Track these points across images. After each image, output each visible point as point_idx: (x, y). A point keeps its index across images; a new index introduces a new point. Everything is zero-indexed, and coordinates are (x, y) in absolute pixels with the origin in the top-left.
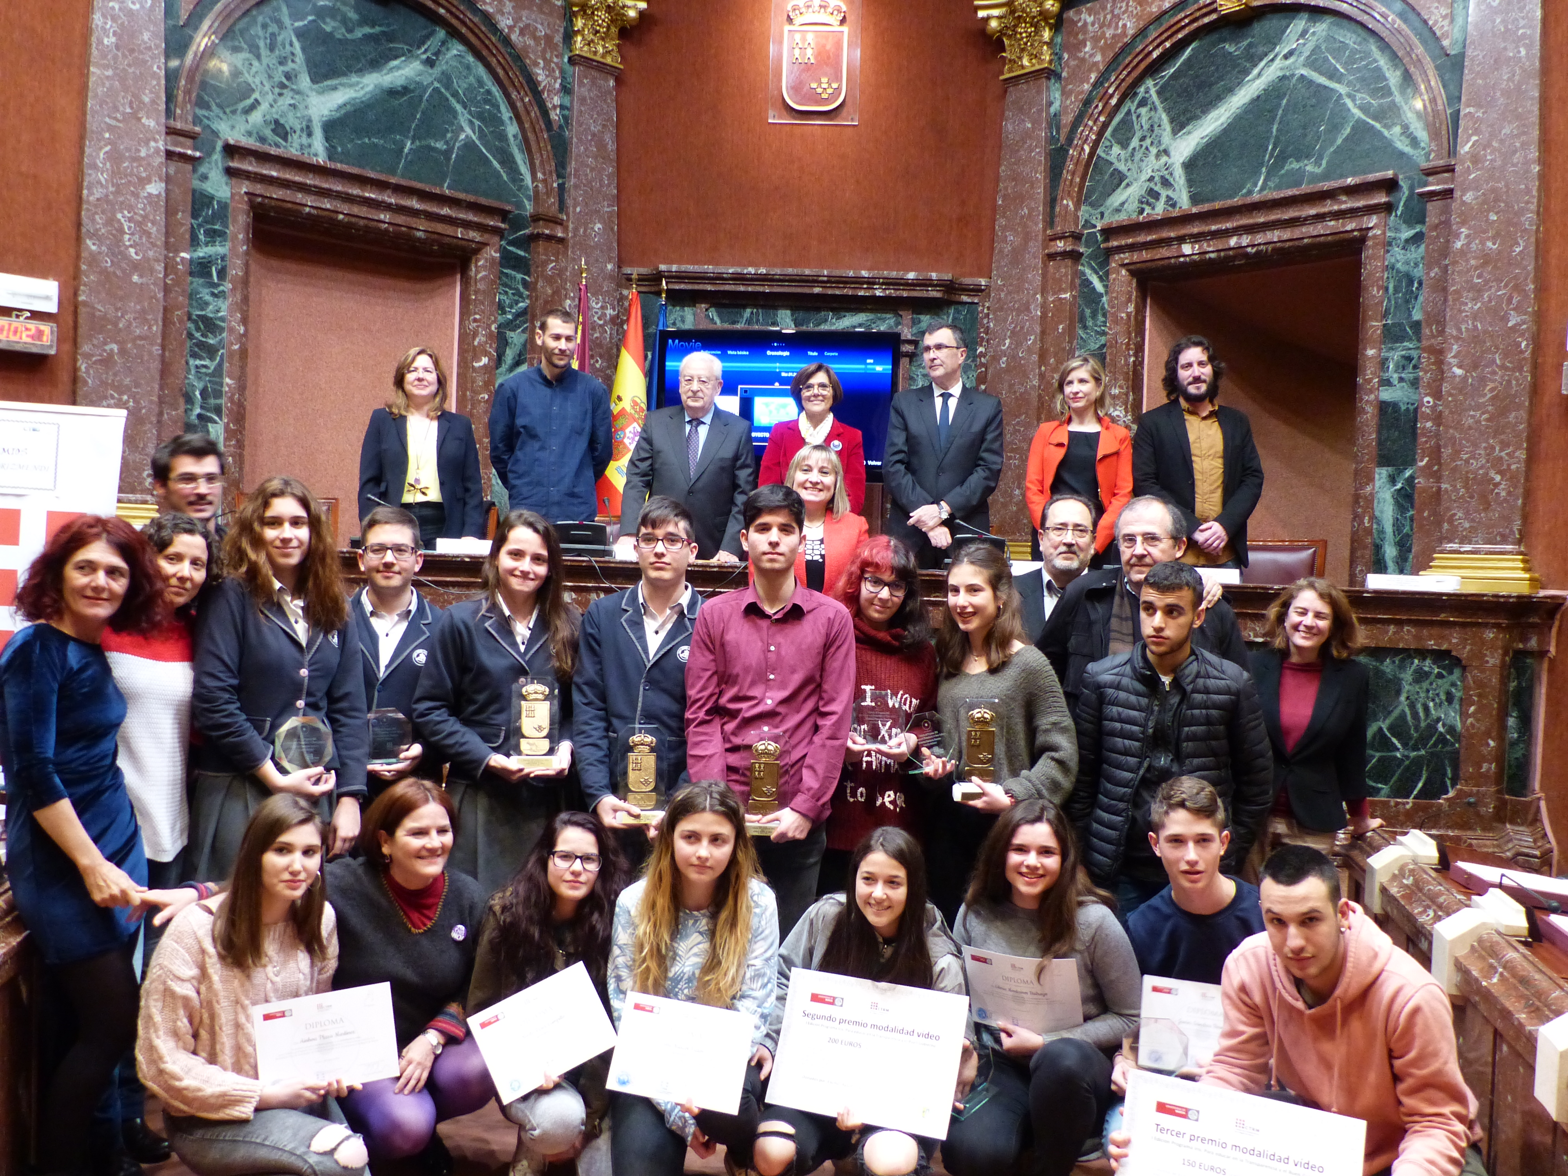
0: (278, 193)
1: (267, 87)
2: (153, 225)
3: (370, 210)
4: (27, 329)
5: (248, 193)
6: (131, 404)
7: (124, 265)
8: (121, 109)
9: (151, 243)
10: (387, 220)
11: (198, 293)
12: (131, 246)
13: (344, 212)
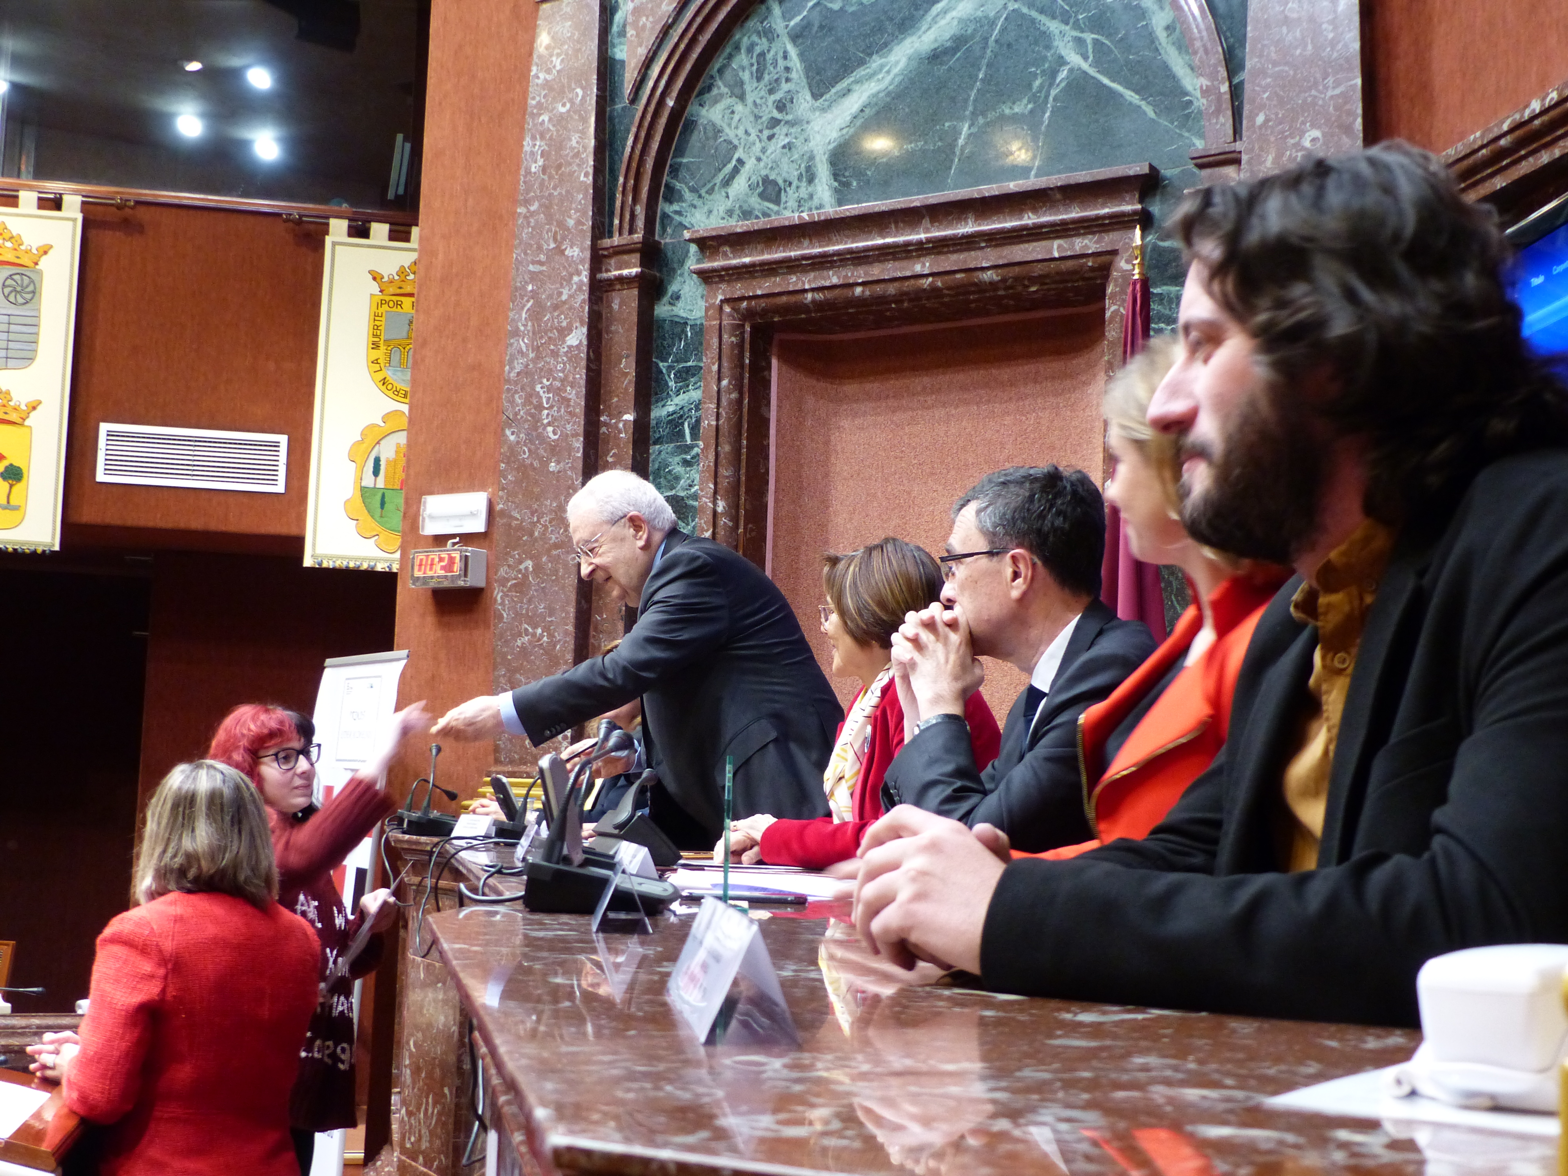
0: (764, 286)
1: (754, 132)
2: (572, 387)
3: (897, 264)
4: (441, 560)
5: (726, 301)
6: (545, 639)
7: (542, 452)
8: (545, 247)
9: (570, 413)
10: (926, 272)
11: (667, 466)
12: (549, 424)
13: (860, 281)
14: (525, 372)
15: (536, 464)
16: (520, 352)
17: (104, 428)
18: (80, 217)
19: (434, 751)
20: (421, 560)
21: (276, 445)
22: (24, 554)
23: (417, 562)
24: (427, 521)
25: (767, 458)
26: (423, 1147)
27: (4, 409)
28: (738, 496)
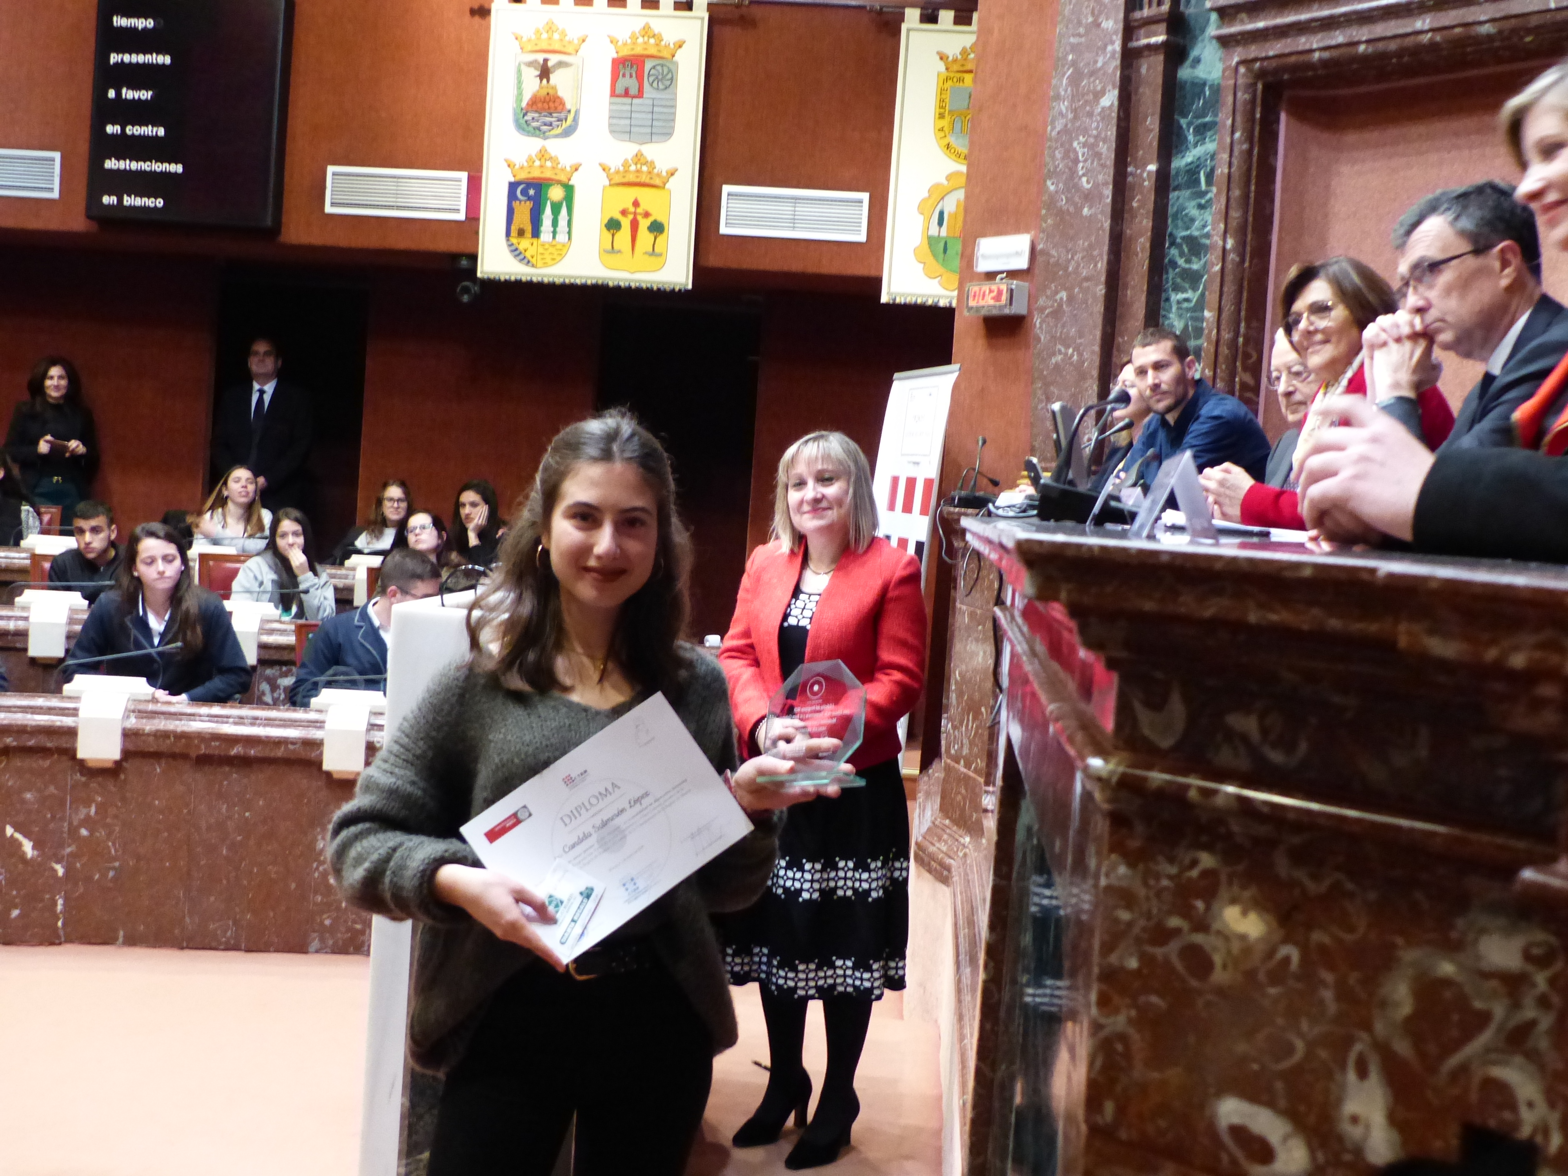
0: (1275, 48)
2: (1104, 143)
3: (1400, 22)
4: (991, 291)
5: (1242, 62)
6: (1075, 357)
7: (1077, 199)
8: (1084, 21)
9: (1102, 165)
10: (1427, 27)
11: (1184, 209)
12: (1084, 175)
13: (1364, 39)
14: (1065, 131)
15: (1072, 209)
16: (1061, 113)
17: (726, 189)
18: (706, 16)
19: (980, 443)
20: (975, 293)
21: (861, 202)
22: (665, 291)
23: (971, 294)
24: (980, 259)
25: (1272, 201)
26: (964, 753)
27: (649, 176)
28: (1245, 235)
